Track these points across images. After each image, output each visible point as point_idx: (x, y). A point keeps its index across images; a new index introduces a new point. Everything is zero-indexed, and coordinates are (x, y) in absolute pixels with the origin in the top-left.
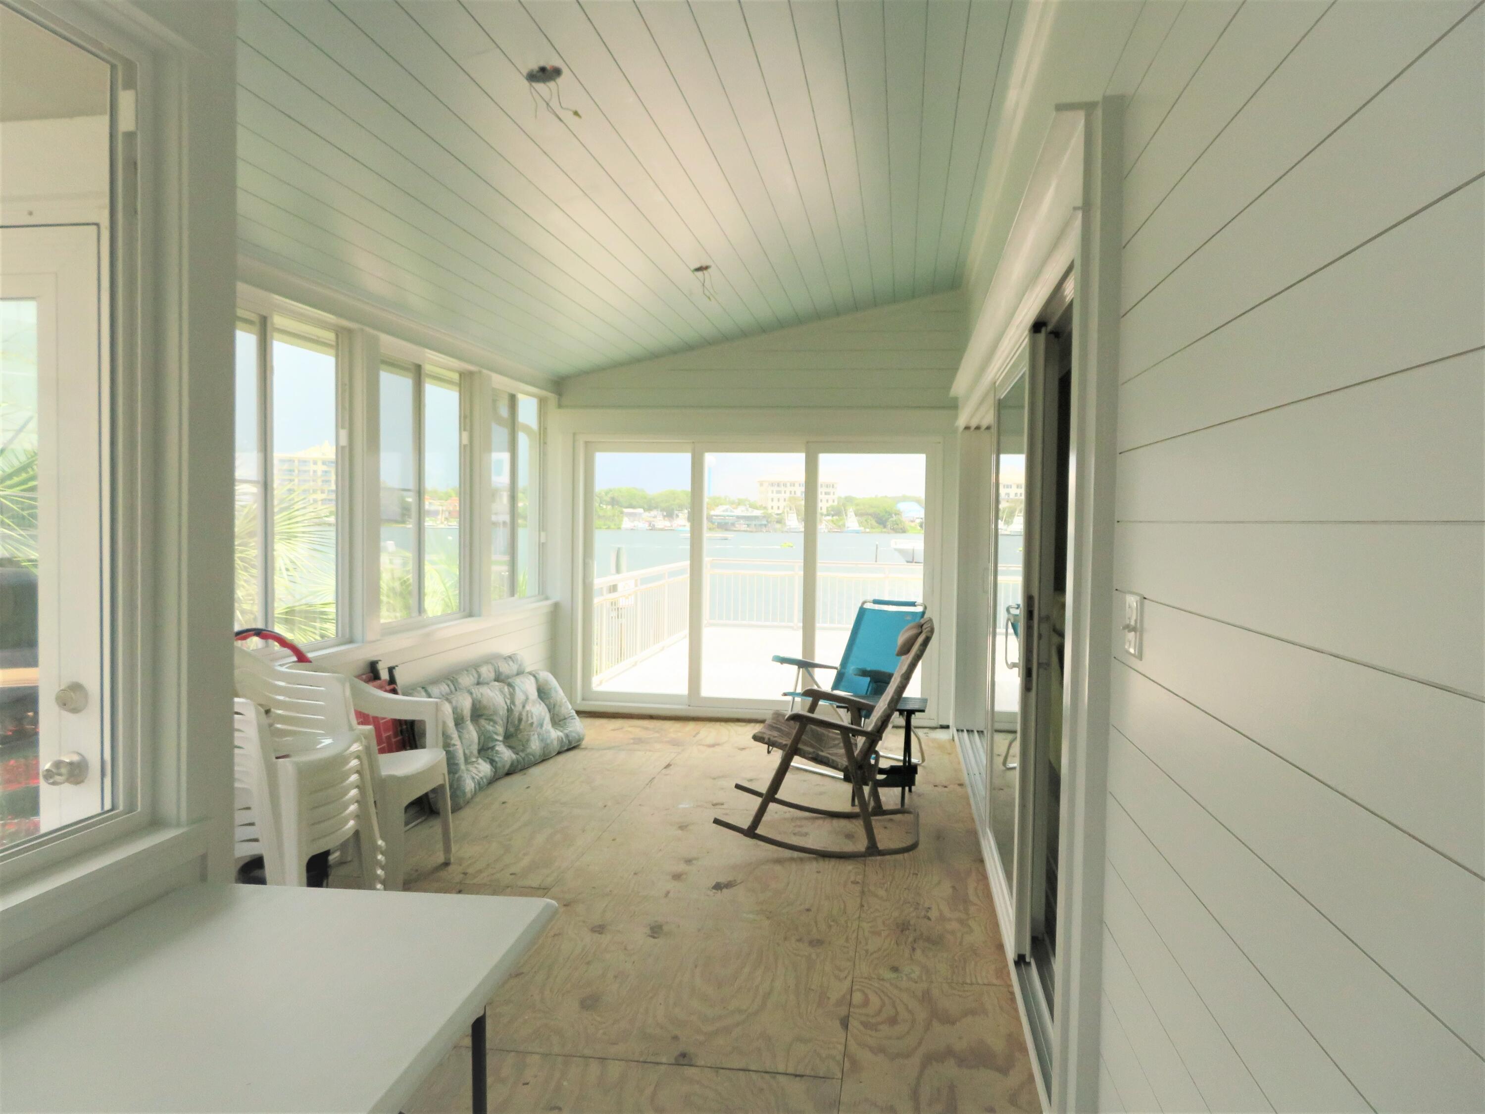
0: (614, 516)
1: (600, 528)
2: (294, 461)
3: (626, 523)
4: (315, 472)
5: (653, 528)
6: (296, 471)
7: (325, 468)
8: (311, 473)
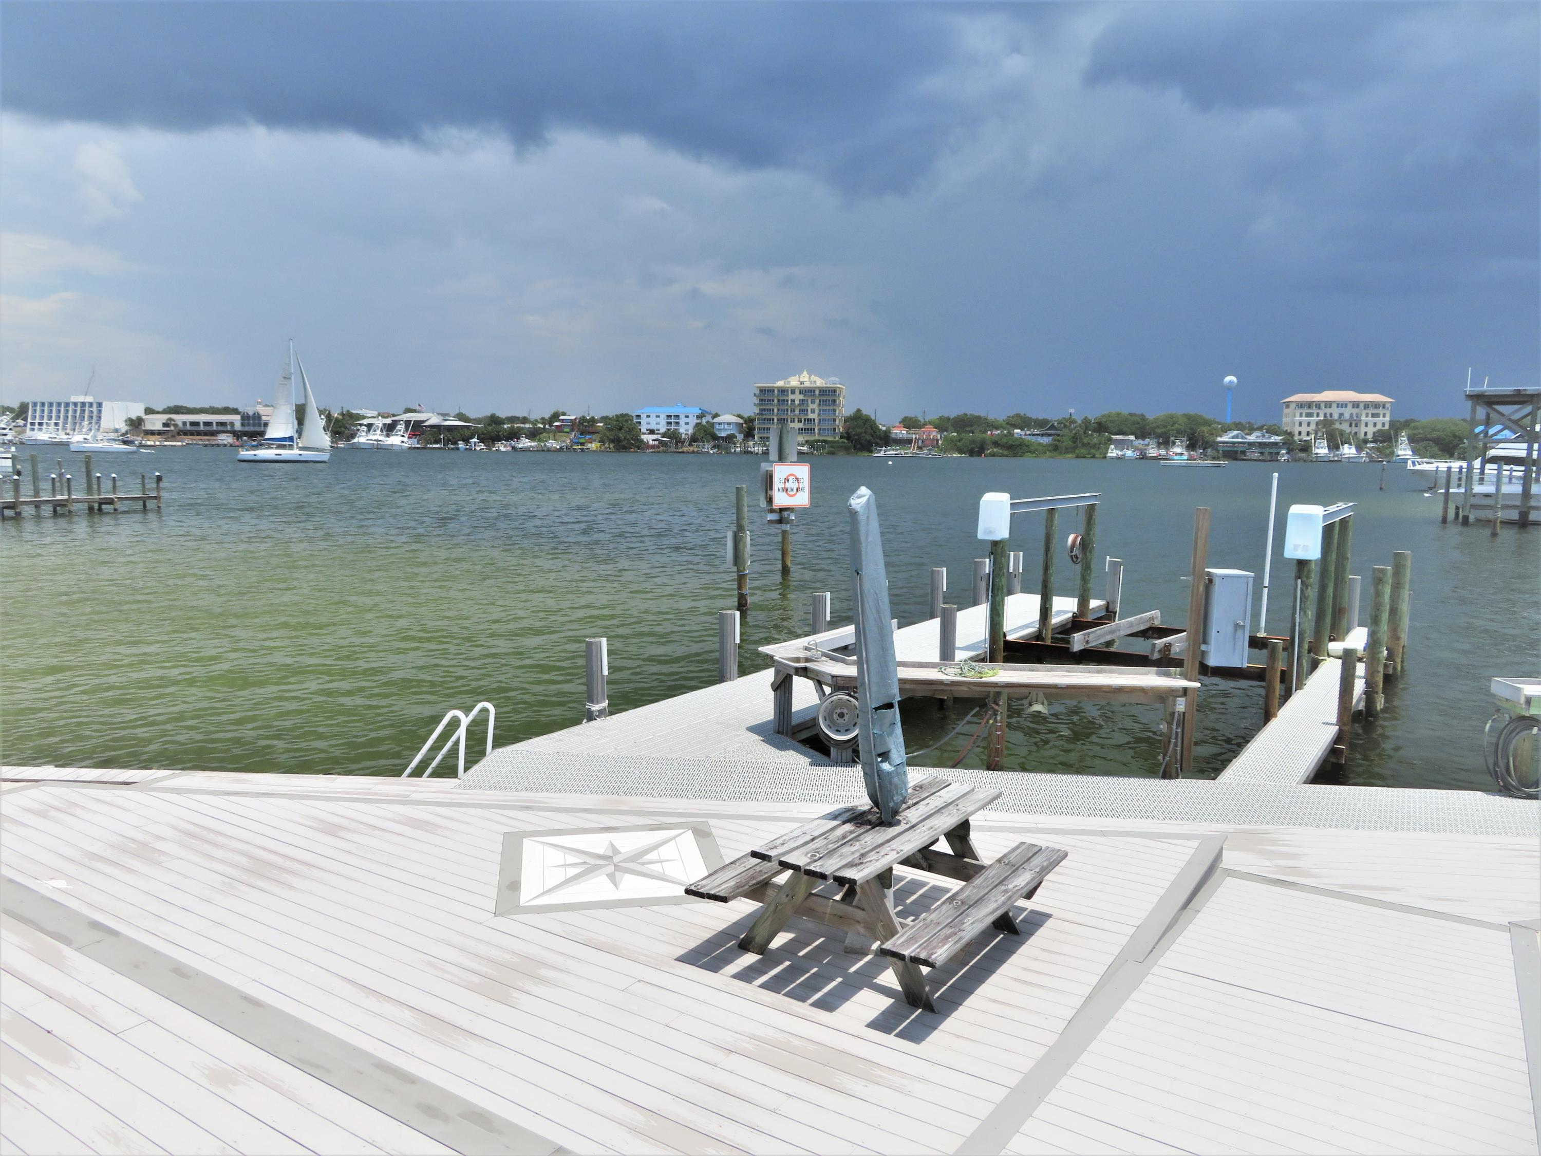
0: (1100, 443)
1: (1085, 457)
2: (774, 391)
3: (1113, 452)
4: (793, 401)
5: (1143, 457)
6: (776, 401)
7: (801, 397)
8: (789, 402)
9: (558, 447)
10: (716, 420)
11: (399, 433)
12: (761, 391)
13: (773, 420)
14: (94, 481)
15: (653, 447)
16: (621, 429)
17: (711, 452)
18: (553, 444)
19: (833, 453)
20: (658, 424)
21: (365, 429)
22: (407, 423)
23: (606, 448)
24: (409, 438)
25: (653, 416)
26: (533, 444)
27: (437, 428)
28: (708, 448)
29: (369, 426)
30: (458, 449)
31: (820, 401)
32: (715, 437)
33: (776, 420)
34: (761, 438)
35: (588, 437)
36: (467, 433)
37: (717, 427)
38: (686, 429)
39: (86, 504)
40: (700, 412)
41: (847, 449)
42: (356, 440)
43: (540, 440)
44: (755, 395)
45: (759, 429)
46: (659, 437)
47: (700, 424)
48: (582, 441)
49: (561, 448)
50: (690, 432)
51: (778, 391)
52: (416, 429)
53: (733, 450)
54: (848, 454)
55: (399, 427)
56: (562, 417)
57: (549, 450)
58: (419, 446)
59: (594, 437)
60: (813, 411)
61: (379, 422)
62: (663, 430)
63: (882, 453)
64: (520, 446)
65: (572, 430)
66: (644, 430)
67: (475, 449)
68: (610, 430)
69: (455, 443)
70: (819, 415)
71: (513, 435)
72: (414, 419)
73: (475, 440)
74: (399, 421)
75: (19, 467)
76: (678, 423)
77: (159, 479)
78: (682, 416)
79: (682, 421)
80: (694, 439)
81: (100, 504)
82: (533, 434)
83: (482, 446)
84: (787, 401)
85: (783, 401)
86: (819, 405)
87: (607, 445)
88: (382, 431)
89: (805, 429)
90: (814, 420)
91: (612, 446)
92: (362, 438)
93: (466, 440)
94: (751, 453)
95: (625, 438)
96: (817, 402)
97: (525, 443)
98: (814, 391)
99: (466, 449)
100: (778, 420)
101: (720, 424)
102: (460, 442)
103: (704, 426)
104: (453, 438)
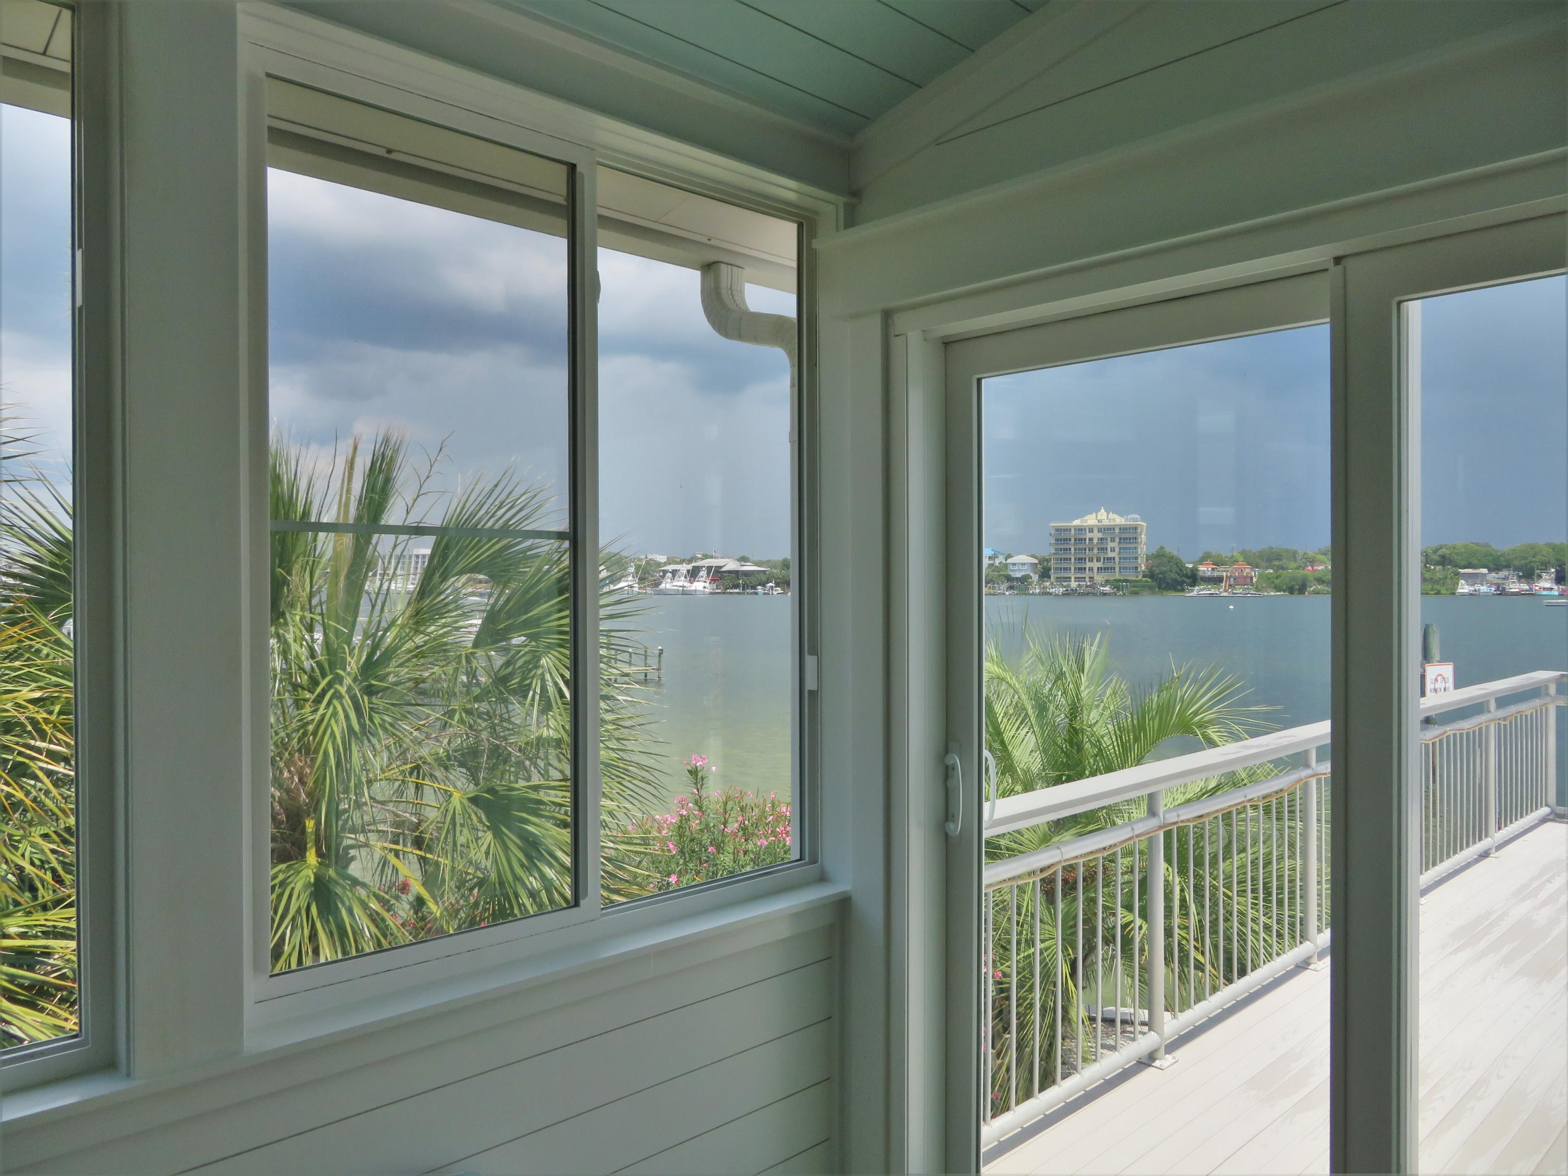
0: (1446, 578)
2: (1070, 530)
3: (1464, 588)
4: (1091, 539)
5: (1502, 592)
6: (1073, 540)
7: (1100, 535)
8: (1087, 541)
10: (1009, 561)
11: (701, 579)
12: (1057, 530)
13: (1070, 559)
17: (1007, 593)
19: (1136, 593)
21: (669, 575)
22: (709, 569)
24: (710, 583)
27: (736, 573)
28: (1002, 589)
29: (674, 573)
30: (757, 594)
31: (1120, 539)
32: (1009, 579)
33: (1073, 560)
34: (1057, 578)
36: (764, 578)
37: (1011, 567)
40: (993, 553)
41: (1151, 588)
42: (662, 586)
44: (1051, 534)
45: (1056, 569)
47: (993, 565)
51: (1075, 530)
52: (717, 575)
53: (1031, 592)
54: (1153, 594)
55: (702, 573)
58: (719, 591)
60: (1113, 550)
61: (684, 568)
63: (1195, 593)
67: (772, 594)
69: (754, 587)
70: (1119, 553)
72: (714, 565)
73: (770, 584)
74: (702, 567)
83: (779, 590)
84: (1085, 540)
85: (1080, 540)
86: (1120, 543)
88: (685, 577)
89: (1105, 569)
90: (1114, 558)
92: (667, 585)
93: (763, 585)
94: (1050, 594)
96: (1117, 540)
98: (1114, 529)
99: (765, 593)
100: (1075, 559)
101: (1014, 564)
102: (759, 587)
103: (997, 567)
104: (751, 583)
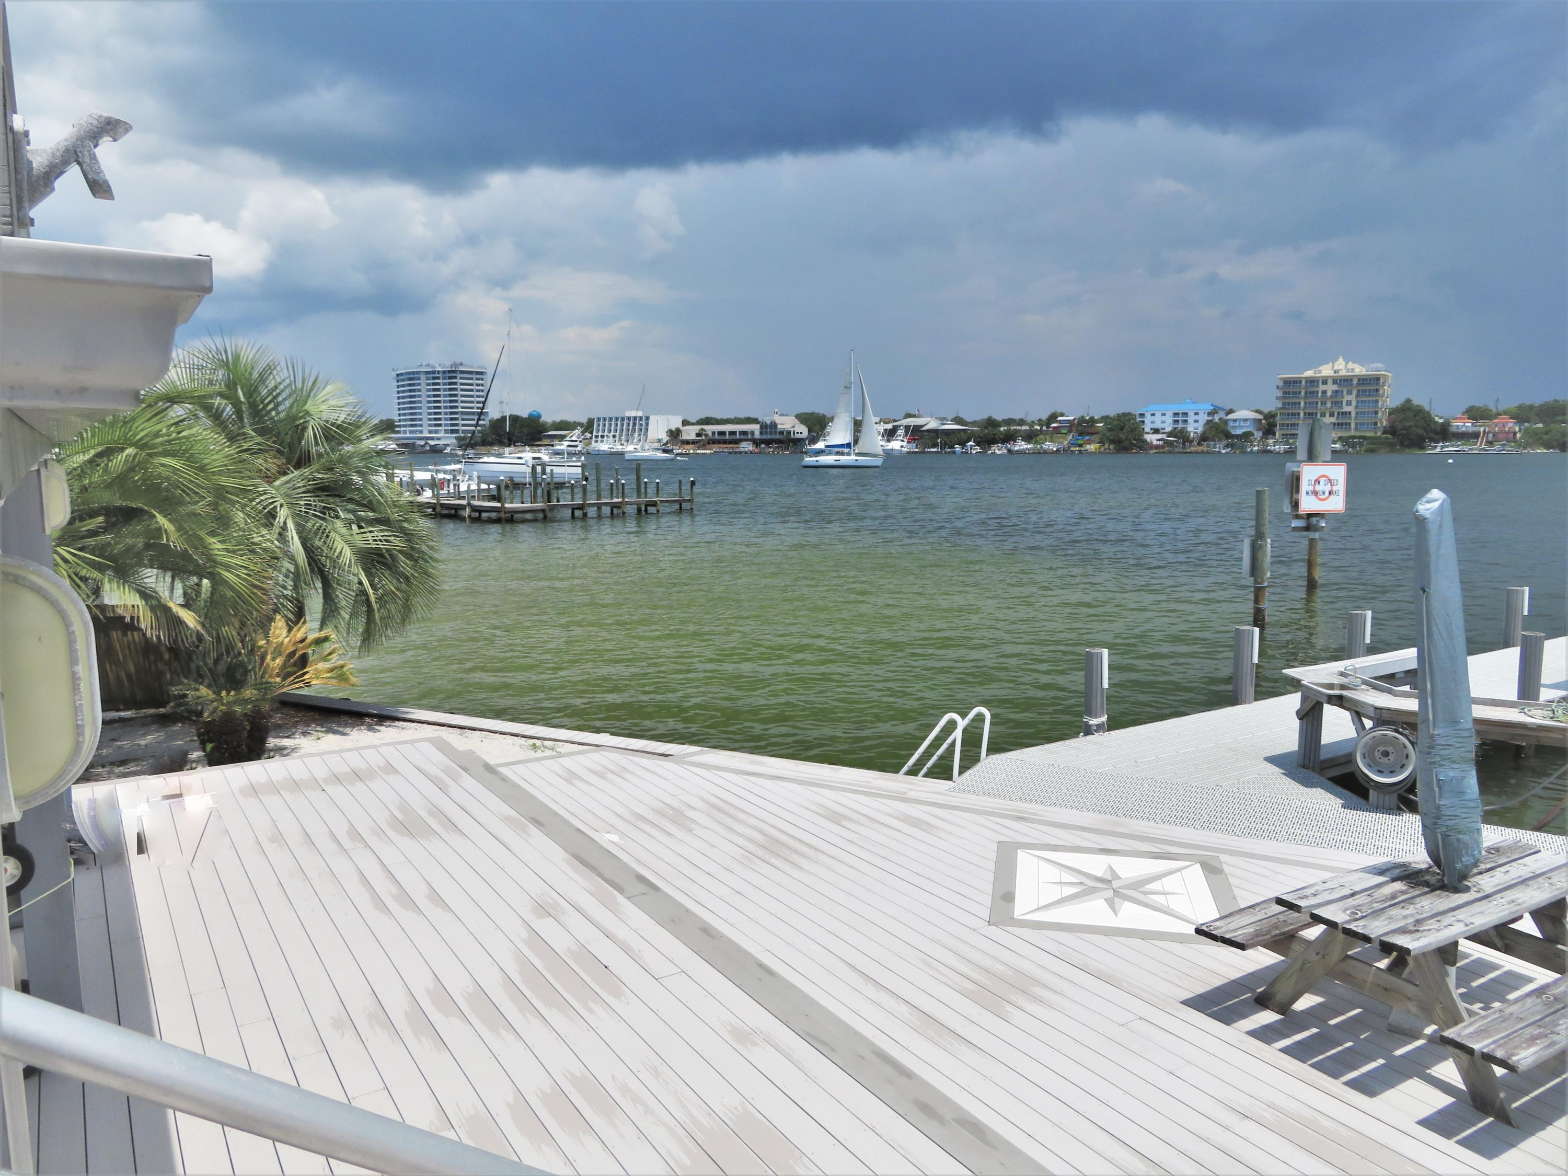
2: (1301, 382)
4: (1324, 392)
6: (1303, 393)
7: (1335, 387)
8: (1320, 394)
9: (1055, 449)
10: (1230, 416)
11: (899, 438)
12: (1285, 382)
13: (1299, 414)
14: (643, 486)
15: (1157, 447)
16: (1122, 429)
17: (1224, 451)
18: (1050, 446)
19: (1372, 451)
20: (1163, 422)
22: (907, 428)
23: (1105, 449)
24: (908, 442)
25: (1158, 415)
26: (1029, 446)
27: (935, 432)
28: (1220, 447)
30: (954, 452)
31: (1358, 391)
32: (1228, 435)
33: (1302, 415)
34: (1283, 435)
35: (1087, 438)
36: (964, 436)
37: (1231, 424)
38: (1195, 427)
39: (635, 506)
40: (1212, 408)
41: (1391, 447)
43: (1036, 443)
44: (1278, 387)
45: (1282, 425)
46: (1164, 436)
47: (1211, 421)
48: (1080, 442)
49: (1058, 450)
50: (1200, 430)
51: (1306, 382)
52: (915, 433)
53: (1249, 450)
54: (1392, 452)
55: (899, 432)
56: (1060, 418)
57: (1045, 452)
58: (917, 450)
59: (1093, 438)
60: (1349, 403)
61: (881, 428)
62: (1169, 429)
63: (1438, 450)
64: (1016, 448)
65: (1070, 431)
66: (1147, 429)
67: (971, 453)
68: (1110, 430)
69: (952, 447)
70: (1357, 407)
71: (1009, 438)
72: (913, 424)
73: (971, 443)
74: (900, 426)
75: (587, 474)
76: (1186, 421)
77: (693, 483)
78: (1191, 413)
79: (1191, 419)
80: (1204, 438)
81: (646, 506)
82: (1029, 437)
83: (978, 449)
84: (1317, 392)
85: (1312, 393)
86: (1357, 396)
87: (1106, 446)
88: (883, 436)
89: (1338, 424)
90: (1350, 413)
91: (1112, 447)
93: (963, 444)
94: (1270, 451)
95: (1126, 439)
96: (1355, 392)
97: (1021, 445)
98: (1351, 380)
99: (962, 452)
100: (1305, 414)
101: (1235, 420)
102: (957, 446)
103: (1216, 423)
104: (950, 442)
